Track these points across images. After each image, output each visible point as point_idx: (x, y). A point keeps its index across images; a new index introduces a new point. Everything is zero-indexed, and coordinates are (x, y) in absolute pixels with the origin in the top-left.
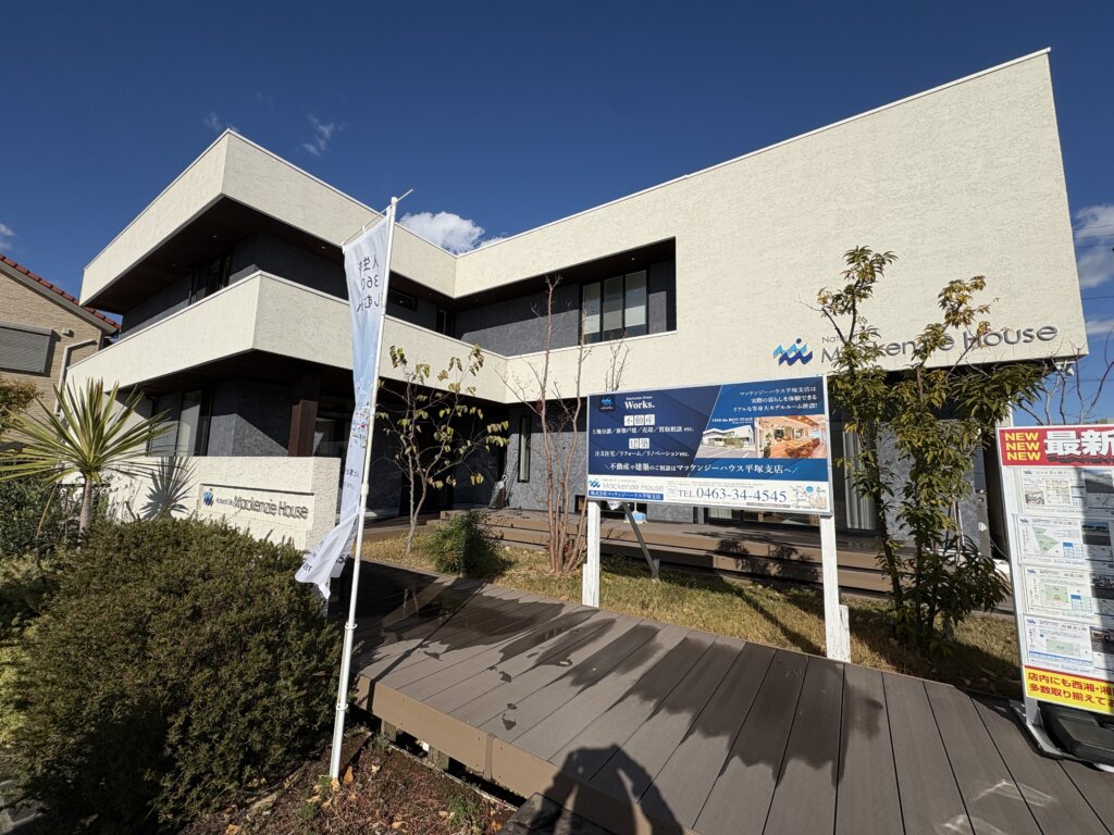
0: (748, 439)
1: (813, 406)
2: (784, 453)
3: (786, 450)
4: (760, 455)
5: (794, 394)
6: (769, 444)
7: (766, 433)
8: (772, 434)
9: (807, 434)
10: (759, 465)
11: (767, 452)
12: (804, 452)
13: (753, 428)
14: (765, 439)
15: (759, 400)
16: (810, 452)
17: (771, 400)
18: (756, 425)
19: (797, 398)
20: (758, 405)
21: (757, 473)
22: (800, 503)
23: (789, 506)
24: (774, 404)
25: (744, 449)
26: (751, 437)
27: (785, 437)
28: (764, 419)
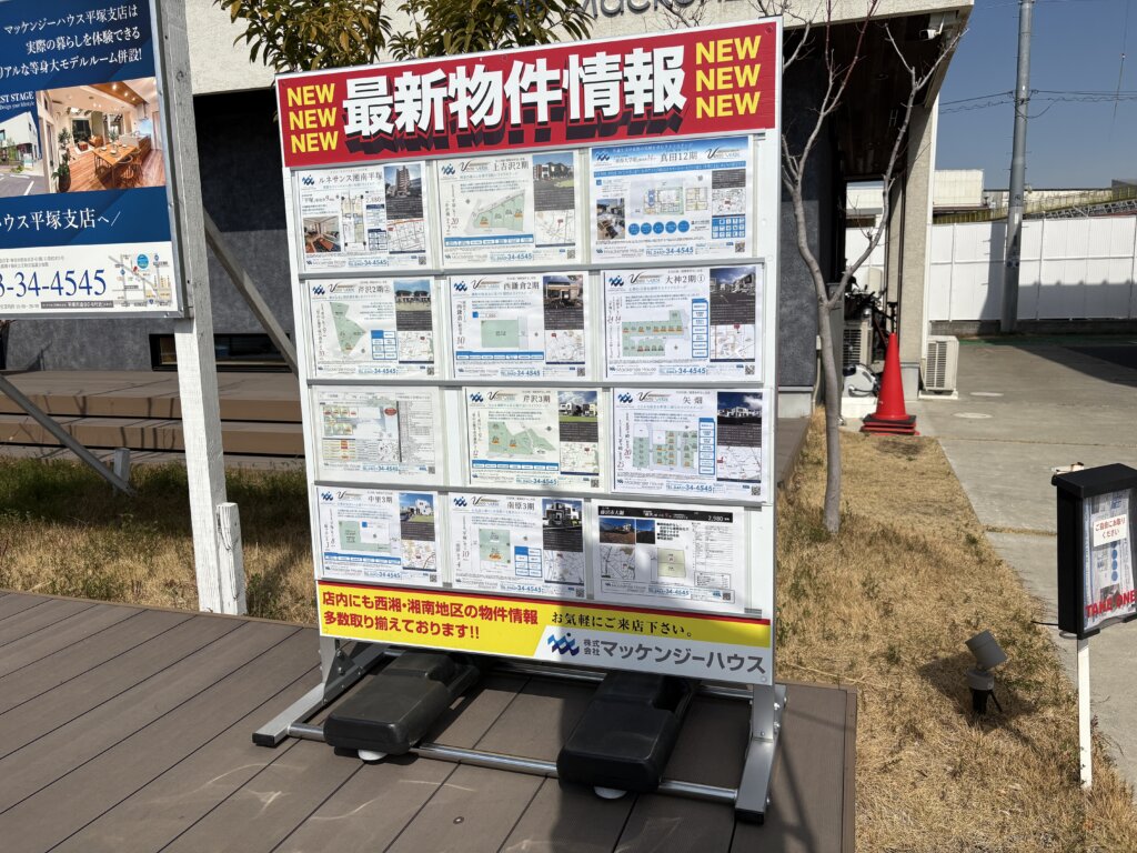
0: (28, 147)
1: (135, 55)
2: (93, 177)
3: (97, 171)
4: (53, 187)
5: (100, 27)
6: (66, 158)
7: (58, 131)
8: (70, 130)
9: (130, 130)
10: (53, 209)
11: (64, 176)
12: (127, 174)
13: (36, 119)
14: (57, 145)
15: (40, 45)
16: (138, 173)
17: (61, 43)
18: (41, 111)
19: (107, 37)
20: (39, 57)
21: (50, 229)
22: (132, 295)
23: (110, 304)
24: (67, 53)
25: (26, 173)
26: (35, 142)
27: (93, 139)
28: (53, 93)
